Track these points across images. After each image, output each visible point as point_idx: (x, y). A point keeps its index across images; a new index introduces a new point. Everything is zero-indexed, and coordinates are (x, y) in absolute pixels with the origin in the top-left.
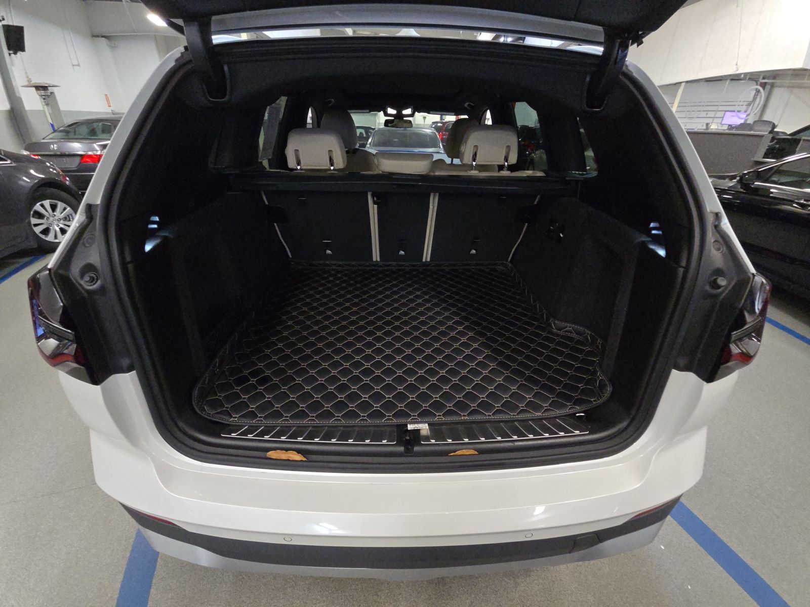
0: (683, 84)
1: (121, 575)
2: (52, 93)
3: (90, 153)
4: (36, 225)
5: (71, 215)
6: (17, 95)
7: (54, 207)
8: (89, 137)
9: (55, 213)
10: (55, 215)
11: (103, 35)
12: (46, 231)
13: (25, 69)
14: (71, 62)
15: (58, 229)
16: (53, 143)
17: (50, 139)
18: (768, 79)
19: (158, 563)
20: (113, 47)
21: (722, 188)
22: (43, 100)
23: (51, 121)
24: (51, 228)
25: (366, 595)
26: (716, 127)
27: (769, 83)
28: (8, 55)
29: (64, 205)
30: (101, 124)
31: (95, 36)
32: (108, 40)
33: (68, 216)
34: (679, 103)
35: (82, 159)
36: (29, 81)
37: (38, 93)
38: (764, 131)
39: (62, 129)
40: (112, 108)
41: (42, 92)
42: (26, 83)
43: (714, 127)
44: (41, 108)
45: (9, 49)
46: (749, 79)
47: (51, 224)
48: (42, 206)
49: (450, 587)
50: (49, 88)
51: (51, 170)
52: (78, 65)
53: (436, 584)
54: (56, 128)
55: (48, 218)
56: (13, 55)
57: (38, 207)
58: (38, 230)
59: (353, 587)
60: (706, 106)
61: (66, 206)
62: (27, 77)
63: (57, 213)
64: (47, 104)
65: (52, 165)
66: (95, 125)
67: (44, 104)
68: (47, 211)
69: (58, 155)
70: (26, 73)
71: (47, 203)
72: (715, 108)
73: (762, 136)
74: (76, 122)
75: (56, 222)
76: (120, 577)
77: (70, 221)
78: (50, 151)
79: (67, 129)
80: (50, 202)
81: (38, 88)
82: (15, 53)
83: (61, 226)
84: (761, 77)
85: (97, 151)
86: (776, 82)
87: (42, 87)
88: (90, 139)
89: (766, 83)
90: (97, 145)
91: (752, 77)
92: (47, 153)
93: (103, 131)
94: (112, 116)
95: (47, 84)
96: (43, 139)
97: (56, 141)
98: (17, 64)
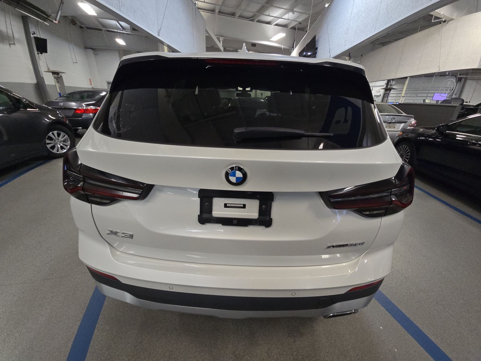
0: (408, 78)
1: (79, 322)
2: (61, 76)
3: (80, 108)
4: (48, 144)
5: (67, 139)
6: (41, 76)
7: (59, 135)
8: (80, 100)
9: (59, 138)
10: (59, 139)
11: (91, 47)
12: (53, 147)
13: (46, 63)
14: (73, 61)
15: (59, 146)
16: (61, 102)
17: (59, 100)
18: (463, 75)
19: (100, 317)
20: (95, 55)
21: (428, 134)
22: (55, 80)
23: (59, 91)
24: (56, 146)
25: (210, 340)
26: (430, 102)
27: (464, 78)
28: (37, 54)
29: (64, 134)
30: (86, 94)
31: (86, 48)
32: (93, 51)
33: (66, 140)
34: (406, 88)
35: (75, 111)
36: (49, 69)
37: (53, 76)
38: (457, 104)
39: (65, 95)
40: (92, 86)
41: (56, 76)
42: (47, 70)
43: (427, 101)
44: (54, 84)
45: (38, 50)
46: (451, 75)
47: (56, 144)
48: (53, 134)
49: (258, 340)
50: (60, 73)
51: (59, 115)
52: (76, 63)
53: (249, 338)
54: (62, 95)
55: (55, 141)
56: (40, 54)
57: (50, 134)
58: (49, 146)
59: (204, 336)
60: (422, 90)
61: (66, 134)
62: (48, 67)
63: (60, 138)
64: (58, 82)
65: (60, 113)
66: (83, 94)
67: (56, 82)
68: (55, 136)
69: (63, 108)
70: (47, 64)
71: (55, 132)
72: (427, 91)
73: (456, 107)
74: (73, 92)
75: (59, 143)
76: (79, 323)
77: (66, 142)
78: (59, 106)
79: (68, 96)
80: (57, 132)
81: (54, 73)
82: (41, 53)
83: (61, 145)
84: (459, 74)
85: (84, 107)
86: (468, 77)
87: (56, 72)
88: (81, 101)
89: (462, 78)
90: (84, 104)
91: (453, 74)
92: (57, 107)
93: (88, 97)
94: (92, 89)
95: (59, 71)
96: (56, 100)
97: (61, 101)
98: (43, 59)
